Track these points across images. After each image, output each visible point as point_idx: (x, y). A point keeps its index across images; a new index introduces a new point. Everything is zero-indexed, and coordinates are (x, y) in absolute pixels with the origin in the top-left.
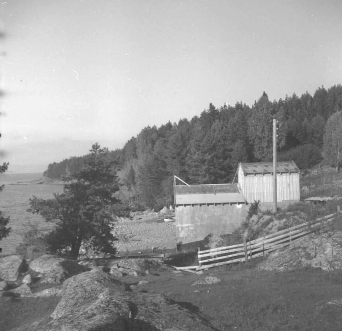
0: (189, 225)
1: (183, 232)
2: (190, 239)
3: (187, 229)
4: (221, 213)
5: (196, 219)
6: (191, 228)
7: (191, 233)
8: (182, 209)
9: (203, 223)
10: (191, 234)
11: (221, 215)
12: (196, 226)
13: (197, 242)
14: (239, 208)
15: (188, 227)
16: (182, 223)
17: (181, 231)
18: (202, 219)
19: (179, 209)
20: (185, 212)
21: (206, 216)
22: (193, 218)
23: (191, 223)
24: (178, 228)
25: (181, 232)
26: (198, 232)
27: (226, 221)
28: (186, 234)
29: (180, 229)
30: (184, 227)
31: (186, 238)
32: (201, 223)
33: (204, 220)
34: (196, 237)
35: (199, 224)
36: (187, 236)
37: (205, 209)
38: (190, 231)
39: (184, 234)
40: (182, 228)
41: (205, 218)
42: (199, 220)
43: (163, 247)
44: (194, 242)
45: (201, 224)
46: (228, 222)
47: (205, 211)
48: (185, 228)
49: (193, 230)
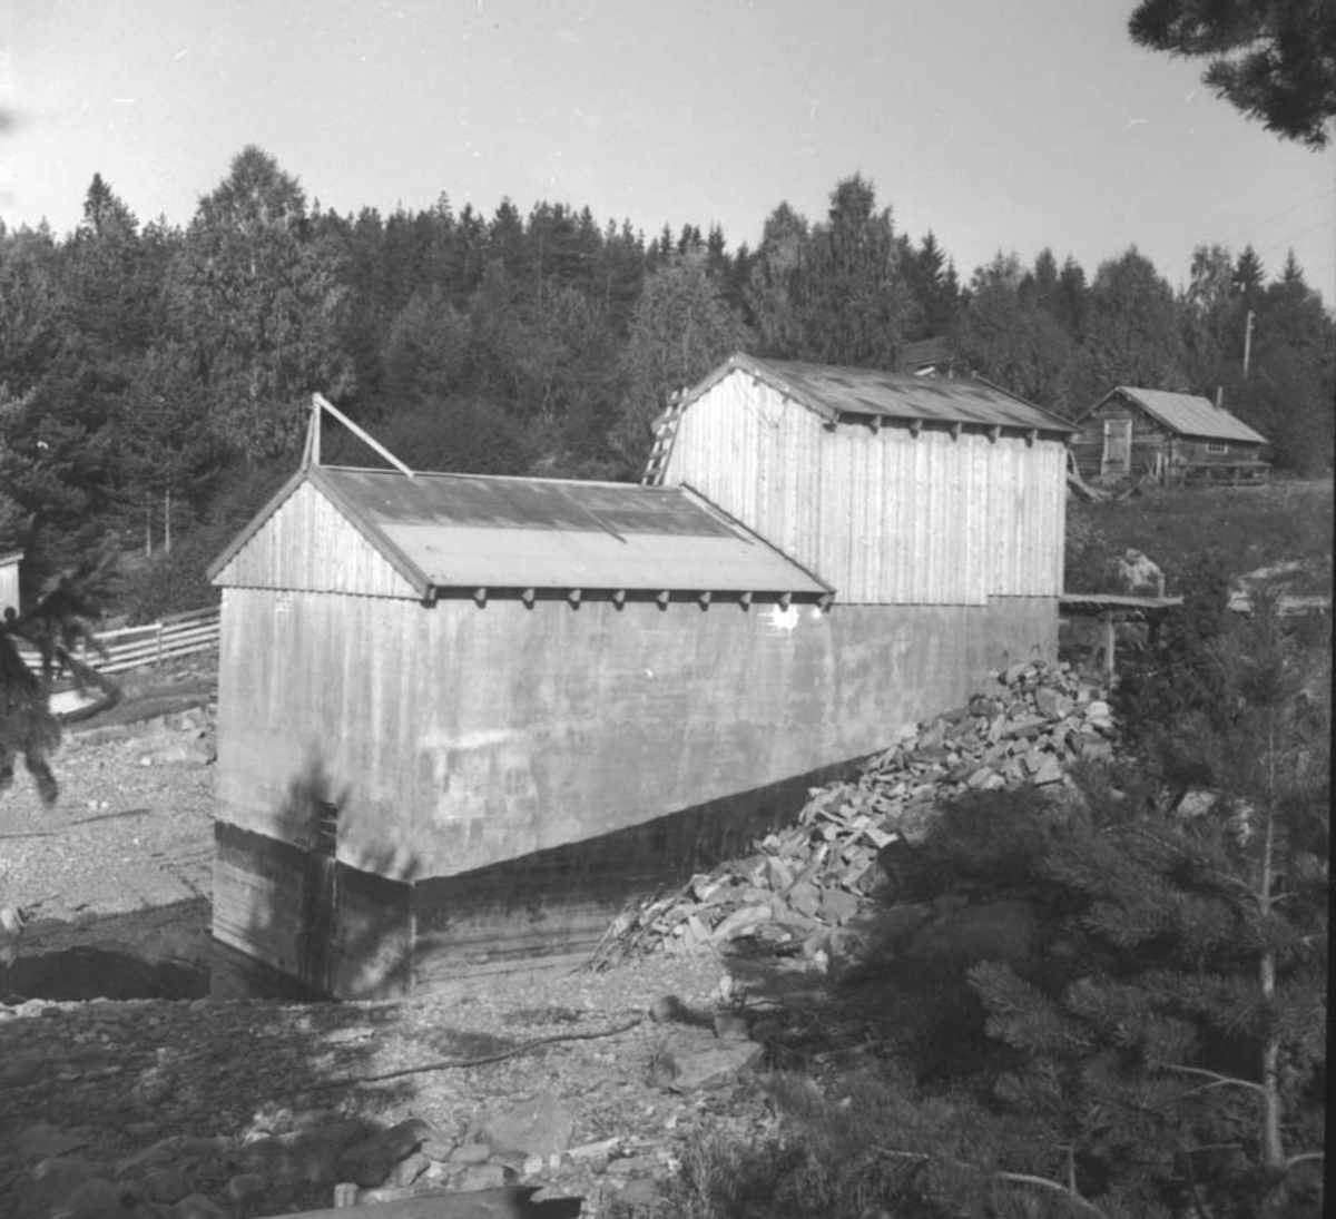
0: (496, 736)
1: (456, 792)
2: (501, 834)
3: (485, 765)
4: (690, 659)
5: (546, 691)
6: (511, 761)
7: (508, 791)
8: (462, 624)
9: (586, 725)
10: (511, 801)
11: (687, 674)
12: (545, 748)
13: (542, 855)
14: (785, 630)
15: (492, 751)
16: (453, 726)
17: (447, 778)
18: (582, 696)
19: (443, 621)
20: (480, 642)
21: (603, 674)
22: (523, 689)
23: (515, 724)
24: (427, 758)
25: (447, 788)
26: (554, 783)
27: (711, 709)
28: (476, 802)
29: (440, 769)
30: (467, 751)
31: (477, 826)
32: (576, 726)
33: (588, 703)
34: (536, 823)
35: (559, 729)
36: (481, 815)
37: (598, 629)
38: (502, 778)
39: (465, 801)
40: (454, 758)
41: (595, 689)
42: (565, 703)
43: (68, 904)
44: (524, 859)
45: (570, 733)
46: (726, 719)
47: (600, 642)
48: (476, 761)
49: (519, 774)
